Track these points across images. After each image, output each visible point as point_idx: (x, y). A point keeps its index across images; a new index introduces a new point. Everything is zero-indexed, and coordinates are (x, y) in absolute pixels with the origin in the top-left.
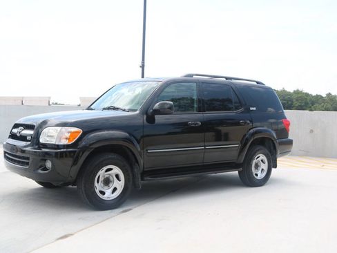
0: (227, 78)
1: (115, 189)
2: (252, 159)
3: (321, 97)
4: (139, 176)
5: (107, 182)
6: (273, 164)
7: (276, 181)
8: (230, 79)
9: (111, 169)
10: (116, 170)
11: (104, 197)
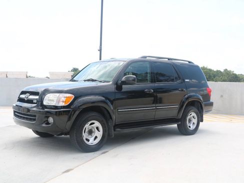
0: (169, 59)
1: (96, 137)
2: (186, 116)
3: (221, 72)
4: (113, 128)
5: (91, 132)
6: (200, 119)
7: (203, 131)
8: (172, 59)
9: (93, 123)
10: (97, 124)
11: (89, 143)
